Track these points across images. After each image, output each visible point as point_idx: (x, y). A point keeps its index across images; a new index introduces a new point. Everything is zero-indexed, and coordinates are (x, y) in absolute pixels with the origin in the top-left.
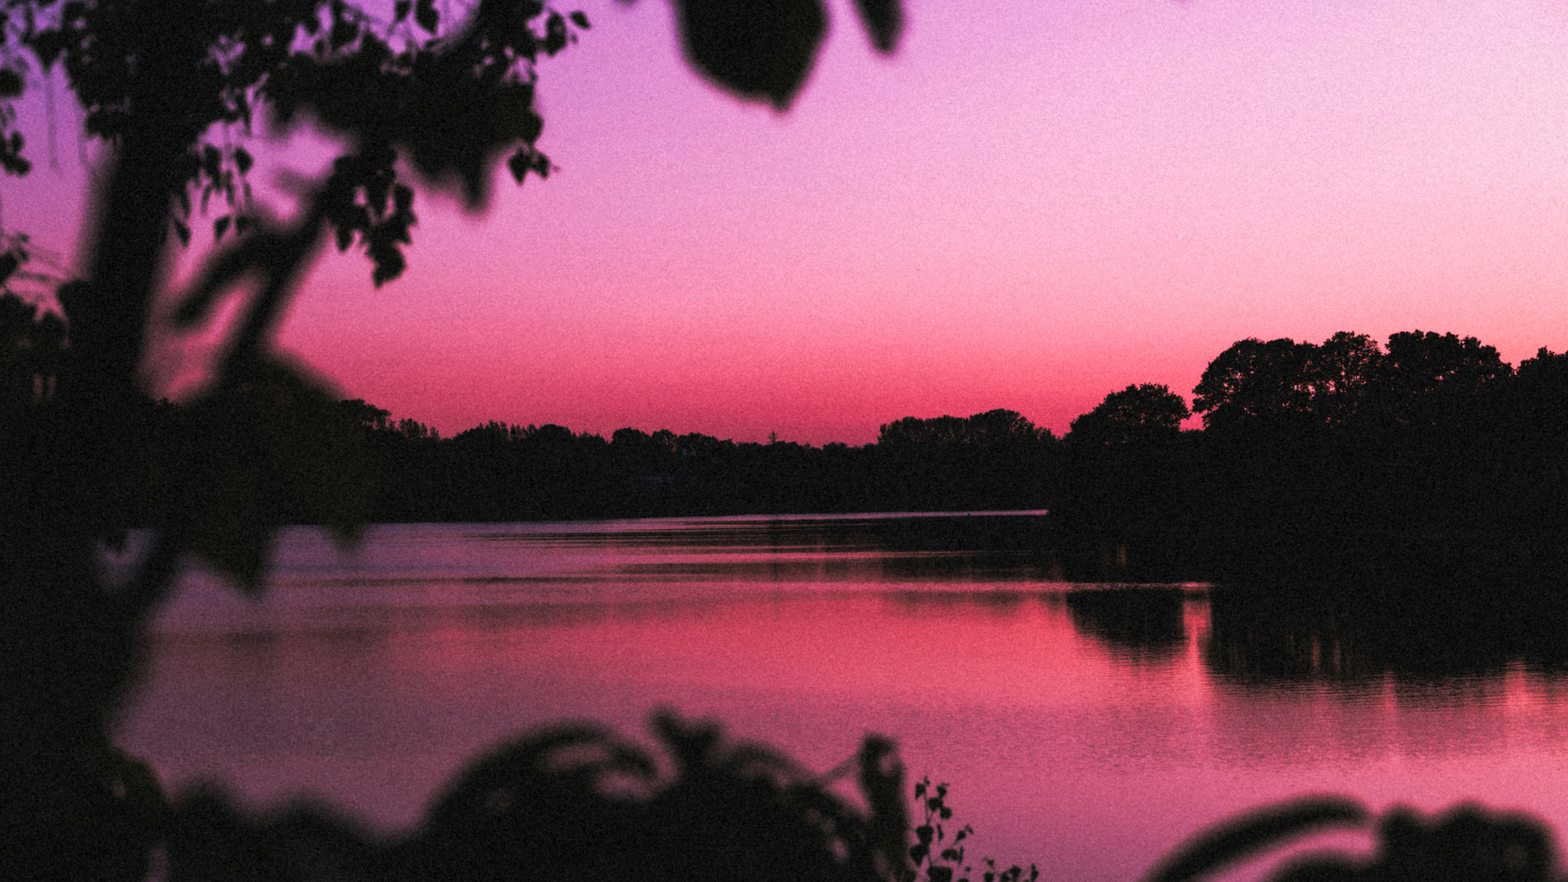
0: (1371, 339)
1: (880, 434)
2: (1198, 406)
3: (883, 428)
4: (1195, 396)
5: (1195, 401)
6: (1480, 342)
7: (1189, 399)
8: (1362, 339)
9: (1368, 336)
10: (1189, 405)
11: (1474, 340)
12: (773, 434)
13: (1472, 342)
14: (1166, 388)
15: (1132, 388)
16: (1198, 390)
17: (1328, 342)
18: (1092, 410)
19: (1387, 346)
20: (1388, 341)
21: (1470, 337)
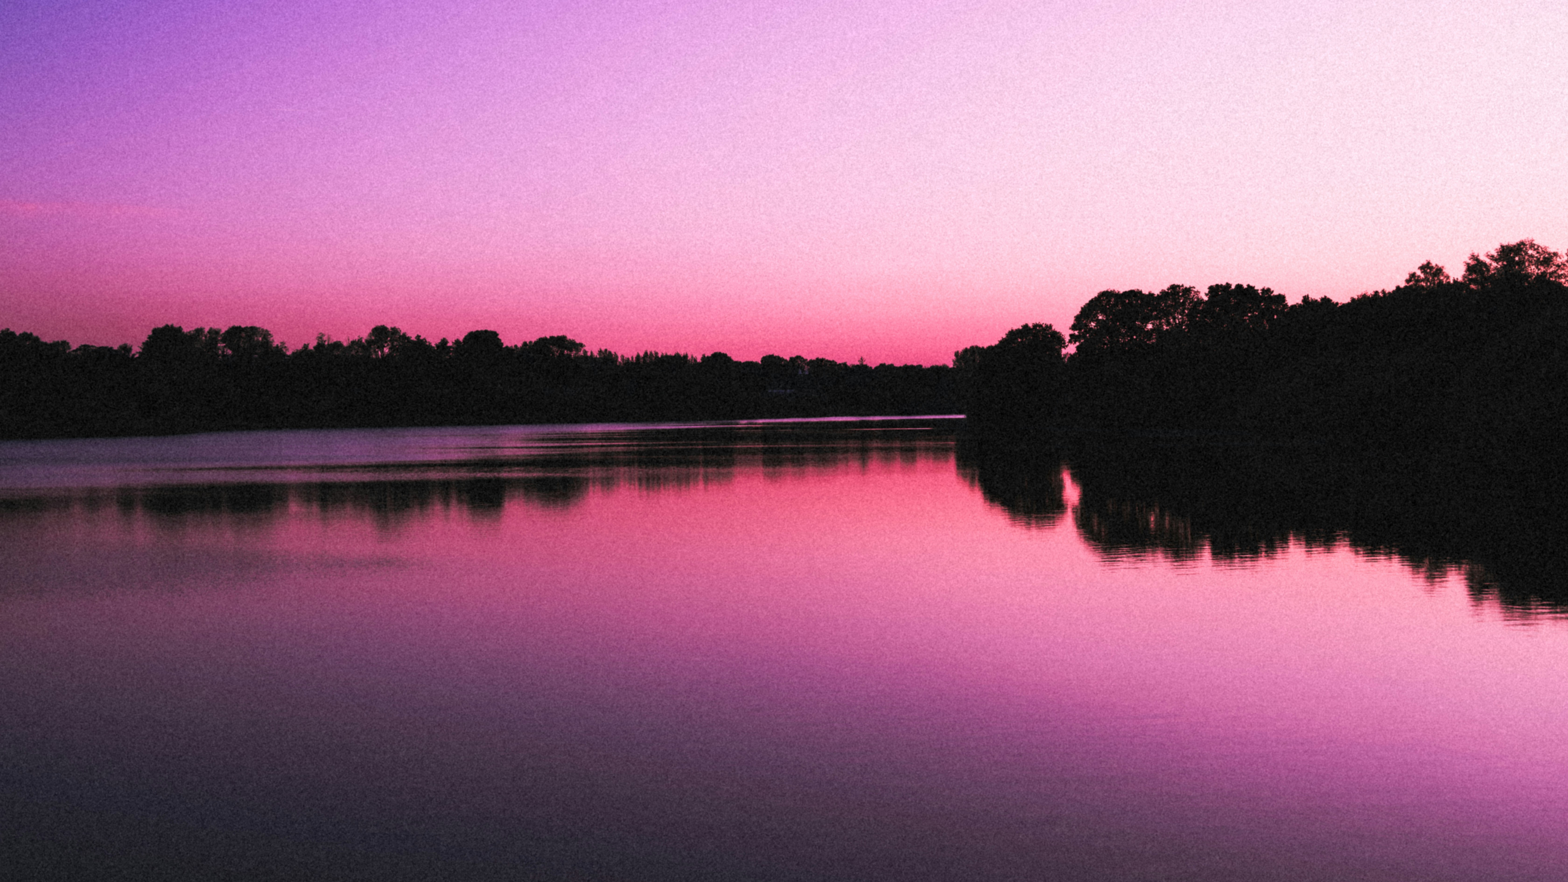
0: (1195, 290)
1: (954, 357)
2: (1073, 338)
3: (957, 354)
4: (1071, 332)
5: (1071, 335)
6: (1273, 292)
7: (1066, 333)
8: (1188, 290)
9: (1194, 288)
10: (1067, 338)
11: (1269, 290)
12: (862, 359)
13: (1267, 291)
14: (1051, 326)
15: (1026, 327)
16: (1074, 327)
17: (1163, 292)
18: (997, 343)
19: (1206, 295)
20: (1207, 291)
21: (1266, 288)
